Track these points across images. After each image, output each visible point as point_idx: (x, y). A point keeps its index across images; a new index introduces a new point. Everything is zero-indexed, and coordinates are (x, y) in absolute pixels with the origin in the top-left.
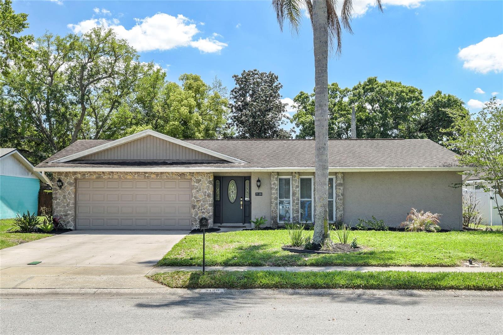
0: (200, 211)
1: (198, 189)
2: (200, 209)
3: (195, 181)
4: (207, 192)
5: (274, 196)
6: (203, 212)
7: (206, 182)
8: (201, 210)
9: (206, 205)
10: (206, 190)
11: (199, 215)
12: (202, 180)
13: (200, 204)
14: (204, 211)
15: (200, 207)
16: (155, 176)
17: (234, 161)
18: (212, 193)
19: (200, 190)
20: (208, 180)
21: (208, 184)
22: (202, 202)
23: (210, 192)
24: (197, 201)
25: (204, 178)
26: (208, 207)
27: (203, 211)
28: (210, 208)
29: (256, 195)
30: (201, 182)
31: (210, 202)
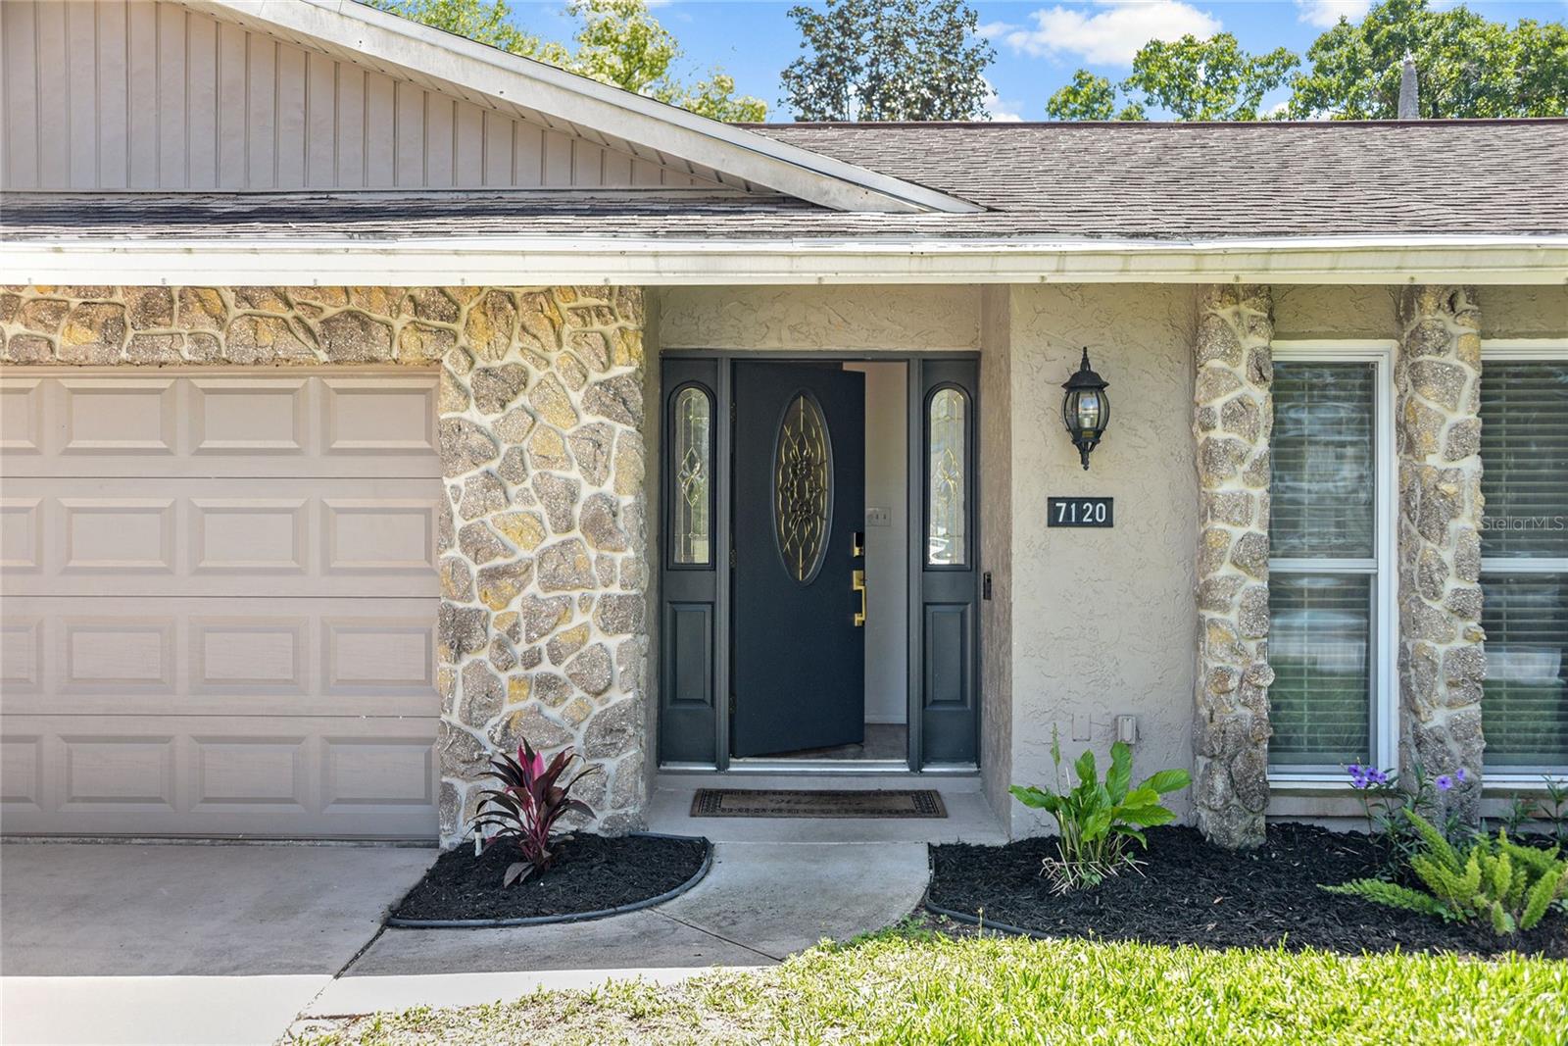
0: (519, 671)
1: (494, 465)
2: (520, 648)
3: (467, 380)
4: (587, 491)
5: (1238, 532)
6: (547, 684)
7: (577, 398)
8: (532, 660)
9: (579, 618)
10: (575, 474)
11: (508, 708)
12: (536, 375)
13: (516, 605)
14: (560, 671)
15: (513, 633)
16: (94, 337)
17: (837, 194)
18: (627, 500)
19: (515, 470)
20: (595, 376)
21: (589, 419)
22: (533, 588)
23: (608, 488)
24: (492, 575)
25: (554, 355)
26: (596, 637)
27: (546, 667)
28: (613, 642)
29: (1053, 522)
30: (522, 400)
31: (616, 590)
